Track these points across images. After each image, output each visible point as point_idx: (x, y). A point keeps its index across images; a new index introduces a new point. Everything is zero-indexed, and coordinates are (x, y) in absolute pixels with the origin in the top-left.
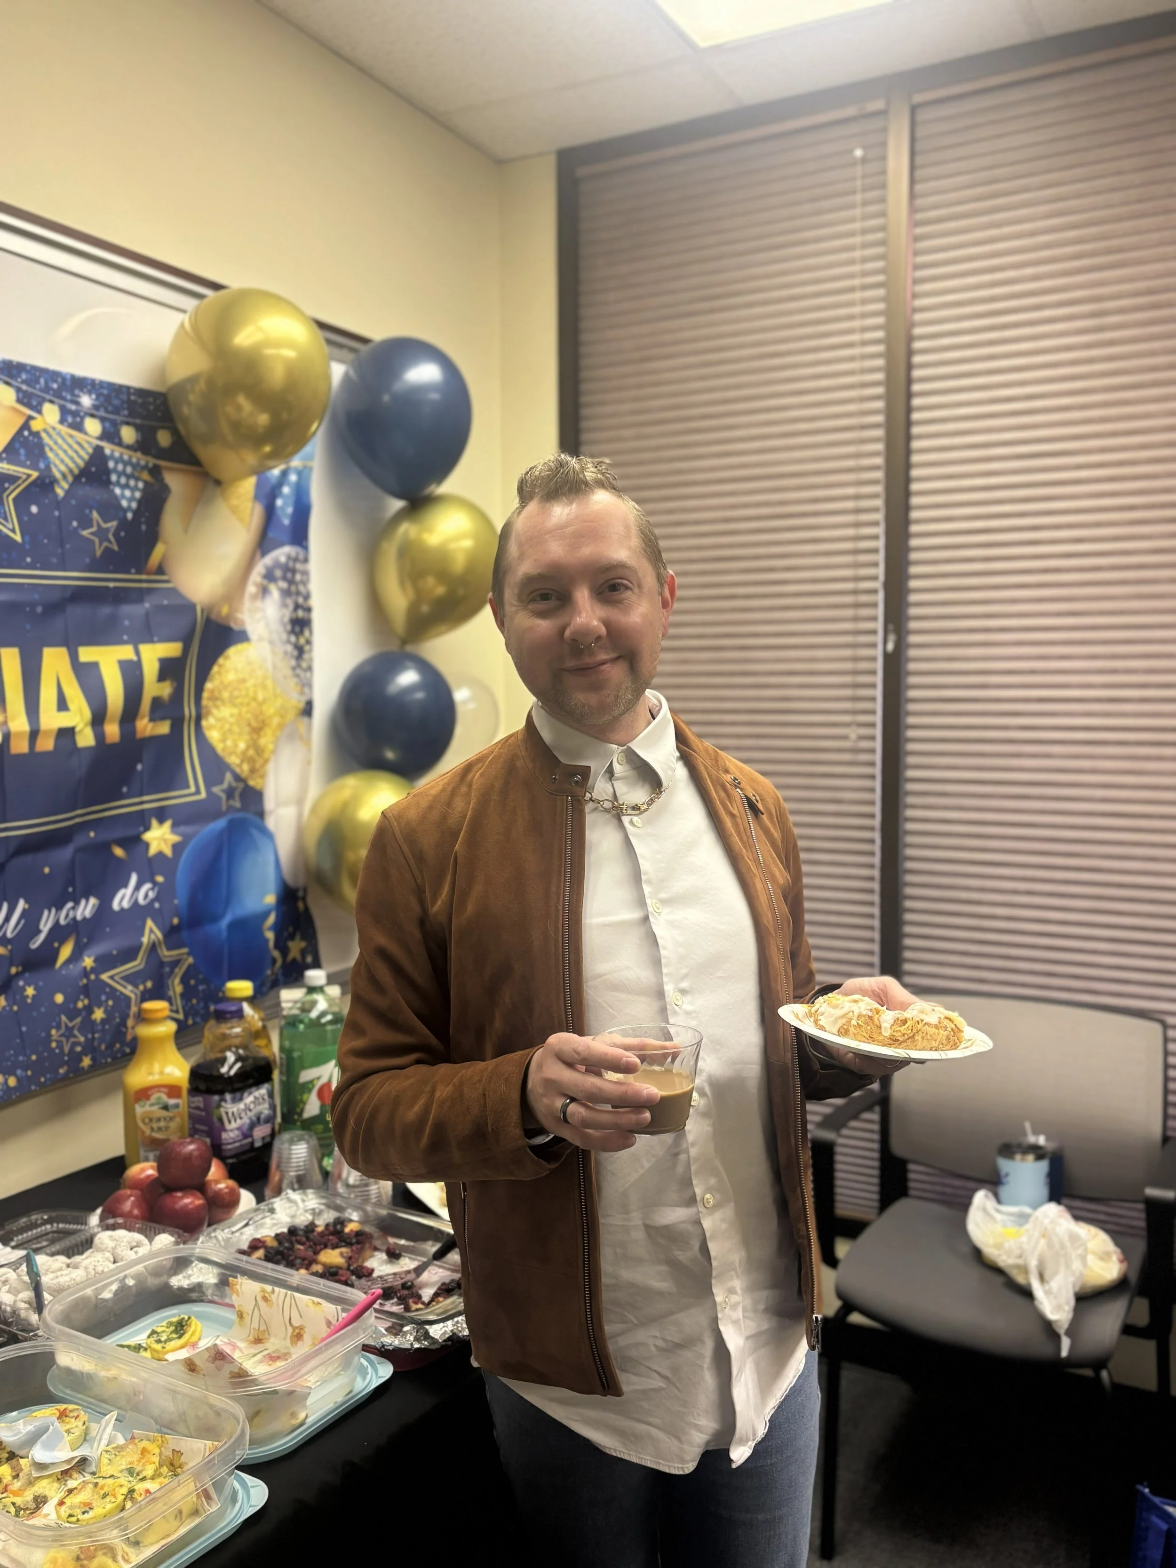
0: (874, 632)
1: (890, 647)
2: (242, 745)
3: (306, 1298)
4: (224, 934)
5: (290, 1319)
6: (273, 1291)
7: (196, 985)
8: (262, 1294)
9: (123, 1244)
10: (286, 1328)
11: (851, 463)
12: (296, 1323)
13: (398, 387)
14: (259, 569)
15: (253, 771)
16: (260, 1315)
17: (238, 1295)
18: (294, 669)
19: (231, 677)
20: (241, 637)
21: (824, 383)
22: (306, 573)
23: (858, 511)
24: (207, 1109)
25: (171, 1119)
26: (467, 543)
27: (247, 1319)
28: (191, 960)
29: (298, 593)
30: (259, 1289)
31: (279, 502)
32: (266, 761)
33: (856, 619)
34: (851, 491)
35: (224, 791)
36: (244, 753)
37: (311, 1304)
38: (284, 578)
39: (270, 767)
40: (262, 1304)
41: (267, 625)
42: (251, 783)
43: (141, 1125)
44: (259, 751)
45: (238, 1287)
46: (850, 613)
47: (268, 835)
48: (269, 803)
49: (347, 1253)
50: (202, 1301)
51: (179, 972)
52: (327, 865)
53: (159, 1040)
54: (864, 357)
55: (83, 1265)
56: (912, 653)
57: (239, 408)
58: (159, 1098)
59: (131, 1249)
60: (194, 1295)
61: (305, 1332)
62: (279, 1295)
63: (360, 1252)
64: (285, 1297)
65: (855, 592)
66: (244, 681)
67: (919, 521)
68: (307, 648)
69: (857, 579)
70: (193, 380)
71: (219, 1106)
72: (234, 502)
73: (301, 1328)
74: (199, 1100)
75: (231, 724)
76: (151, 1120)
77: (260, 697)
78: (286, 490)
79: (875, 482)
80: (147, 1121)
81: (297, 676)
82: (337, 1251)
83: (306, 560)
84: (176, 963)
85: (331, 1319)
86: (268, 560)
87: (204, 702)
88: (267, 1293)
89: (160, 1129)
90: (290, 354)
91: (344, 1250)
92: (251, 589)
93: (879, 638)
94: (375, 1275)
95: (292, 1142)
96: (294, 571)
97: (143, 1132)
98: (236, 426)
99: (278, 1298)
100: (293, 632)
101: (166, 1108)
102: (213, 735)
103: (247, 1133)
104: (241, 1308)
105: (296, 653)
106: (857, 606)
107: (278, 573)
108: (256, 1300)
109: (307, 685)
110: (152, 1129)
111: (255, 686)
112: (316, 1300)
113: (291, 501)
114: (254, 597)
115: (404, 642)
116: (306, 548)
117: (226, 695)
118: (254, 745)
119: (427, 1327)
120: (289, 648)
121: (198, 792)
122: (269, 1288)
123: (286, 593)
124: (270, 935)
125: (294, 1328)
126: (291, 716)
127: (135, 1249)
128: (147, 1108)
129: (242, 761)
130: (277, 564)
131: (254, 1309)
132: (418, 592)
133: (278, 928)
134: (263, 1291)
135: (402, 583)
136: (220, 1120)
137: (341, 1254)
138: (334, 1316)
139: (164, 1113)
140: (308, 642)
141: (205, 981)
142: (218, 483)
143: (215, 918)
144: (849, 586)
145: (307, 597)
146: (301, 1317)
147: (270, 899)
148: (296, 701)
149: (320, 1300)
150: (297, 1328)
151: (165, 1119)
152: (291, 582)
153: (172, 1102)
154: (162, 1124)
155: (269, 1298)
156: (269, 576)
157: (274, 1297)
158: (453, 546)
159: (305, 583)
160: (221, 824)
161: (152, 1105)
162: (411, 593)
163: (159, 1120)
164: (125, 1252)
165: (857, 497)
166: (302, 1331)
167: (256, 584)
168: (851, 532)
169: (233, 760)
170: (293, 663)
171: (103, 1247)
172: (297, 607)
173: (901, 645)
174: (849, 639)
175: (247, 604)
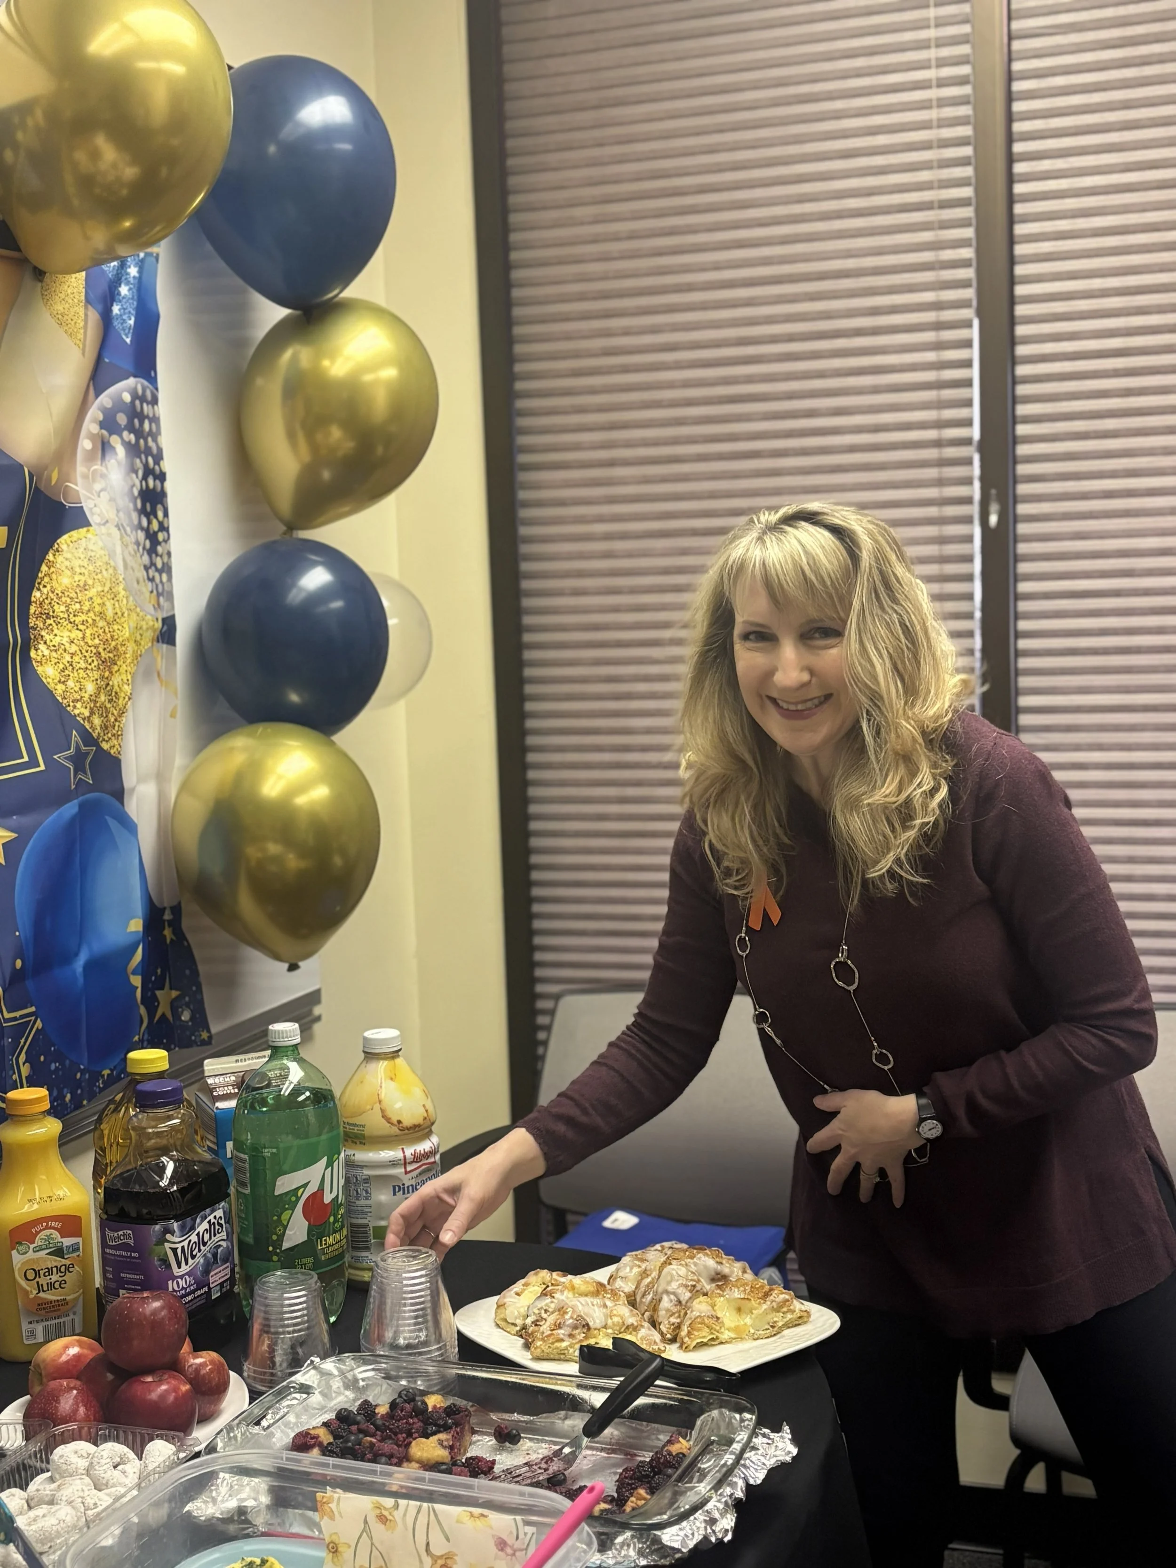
0: (968, 501)
1: (993, 519)
2: (90, 688)
3: (458, 1510)
4: (81, 980)
5: (428, 1544)
6: (397, 1506)
7: (47, 1063)
8: (378, 1511)
9: (103, 1461)
10: (421, 1561)
11: (927, 256)
12: (437, 1550)
13: (287, 132)
14: (94, 413)
15: (105, 727)
16: (372, 1544)
17: (332, 1518)
18: (146, 568)
19: (65, 581)
20: (78, 519)
21: (882, 140)
22: (155, 420)
23: (939, 326)
24: (140, 1246)
25: (67, 1268)
26: (390, 373)
27: (347, 1553)
28: (39, 1024)
29: (148, 451)
30: (371, 1506)
31: (116, 309)
32: (122, 713)
33: (940, 482)
34: (929, 297)
35: (69, 758)
36: (94, 699)
37: (466, 1518)
38: (131, 428)
39: (128, 720)
40: (377, 1528)
41: (112, 500)
42: (105, 746)
43: (23, 1283)
44: (114, 697)
45: (333, 1506)
46: (932, 473)
47: (129, 826)
48: (129, 777)
49: (447, 1440)
50: (248, 1536)
51: (25, 1042)
52: (216, 868)
53: (39, 1148)
54: (942, 103)
55: (64, 1498)
56: (1023, 528)
57: (95, 155)
58: (49, 1237)
59: (115, 1467)
60: (232, 1528)
61: (456, 1563)
62: (406, 1510)
63: (458, 1437)
64: (418, 1512)
65: (938, 444)
66: (85, 587)
67: (1028, 340)
68: (161, 536)
69: (940, 425)
70: (24, 108)
71: (162, 1241)
72: (59, 307)
73: (449, 1556)
74: (125, 1235)
75: (73, 655)
76: (37, 1273)
77: (110, 614)
78: (124, 290)
79: (964, 284)
80: (31, 1274)
81: (151, 580)
82: (434, 1439)
83: (155, 401)
84: (20, 1030)
85: (505, 1537)
86: (105, 399)
87: (32, 622)
88: (385, 1509)
89: (51, 1286)
90: (177, 69)
91: (442, 1436)
92: (86, 444)
93: (975, 510)
94: (497, 1469)
95: (283, 1287)
96: (142, 417)
97: (26, 1293)
98: (87, 182)
99: (405, 1515)
100: (143, 512)
101: (59, 1252)
102: (48, 673)
103: (202, 1282)
104: (334, 1538)
105: (148, 544)
106: (942, 463)
107: (122, 419)
108: (366, 1522)
109: (164, 594)
110: (40, 1288)
111: (101, 595)
112: (477, 1511)
113: (131, 308)
114: (90, 457)
115: (291, 527)
116: (153, 381)
117: (60, 609)
118: (105, 686)
119: (658, 1533)
120: (141, 535)
121: (33, 762)
122: (389, 1502)
123: (133, 450)
124: (136, 981)
125: (435, 1559)
126: (146, 644)
127: (119, 1468)
128: (31, 1255)
129: (92, 713)
130: (119, 405)
131: (360, 1537)
132: (314, 448)
133: (145, 970)
134: (379, 1507)
135: (291, 436)
136: (165, 1262)
137: (440, 1442)
138: (511, 1533)
139: (58, 1261)
140: (163, 528)
141: (58, 1057)
142: (39, 274)
143: (68, 958)
144: (931, 434)
145: (158, 457)
146: (448, 1539)
147: (136, 925)
148: (153, 623)
149: (485, 1512)
150: (441, 1557)
151: (59, 1270)
152: (139, 434)
153: (67, 1242)
154: (55, 1278)
155: (390, 1517)
156: (108, 424)
157: (398, 1515)
158: (368, 378)
159: (155, 435)
160: (70, 809)
161: (39, 1249)
162: (305, 454)
163: (50, 1271)
164: (109, 1473)
165: (938, 306)
166: (449, 1561)
167: (92, 437)
168: (930, 356)
169: (80, 710)
170: (146, 559)
171: (71, 1468)
172: (148, 472)
173: (1009, 518)
174: (932, 511)
175: (80, 468)
